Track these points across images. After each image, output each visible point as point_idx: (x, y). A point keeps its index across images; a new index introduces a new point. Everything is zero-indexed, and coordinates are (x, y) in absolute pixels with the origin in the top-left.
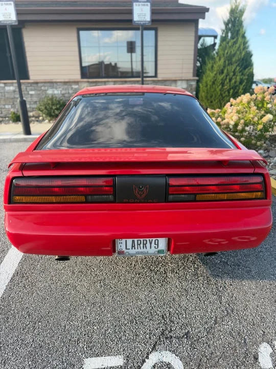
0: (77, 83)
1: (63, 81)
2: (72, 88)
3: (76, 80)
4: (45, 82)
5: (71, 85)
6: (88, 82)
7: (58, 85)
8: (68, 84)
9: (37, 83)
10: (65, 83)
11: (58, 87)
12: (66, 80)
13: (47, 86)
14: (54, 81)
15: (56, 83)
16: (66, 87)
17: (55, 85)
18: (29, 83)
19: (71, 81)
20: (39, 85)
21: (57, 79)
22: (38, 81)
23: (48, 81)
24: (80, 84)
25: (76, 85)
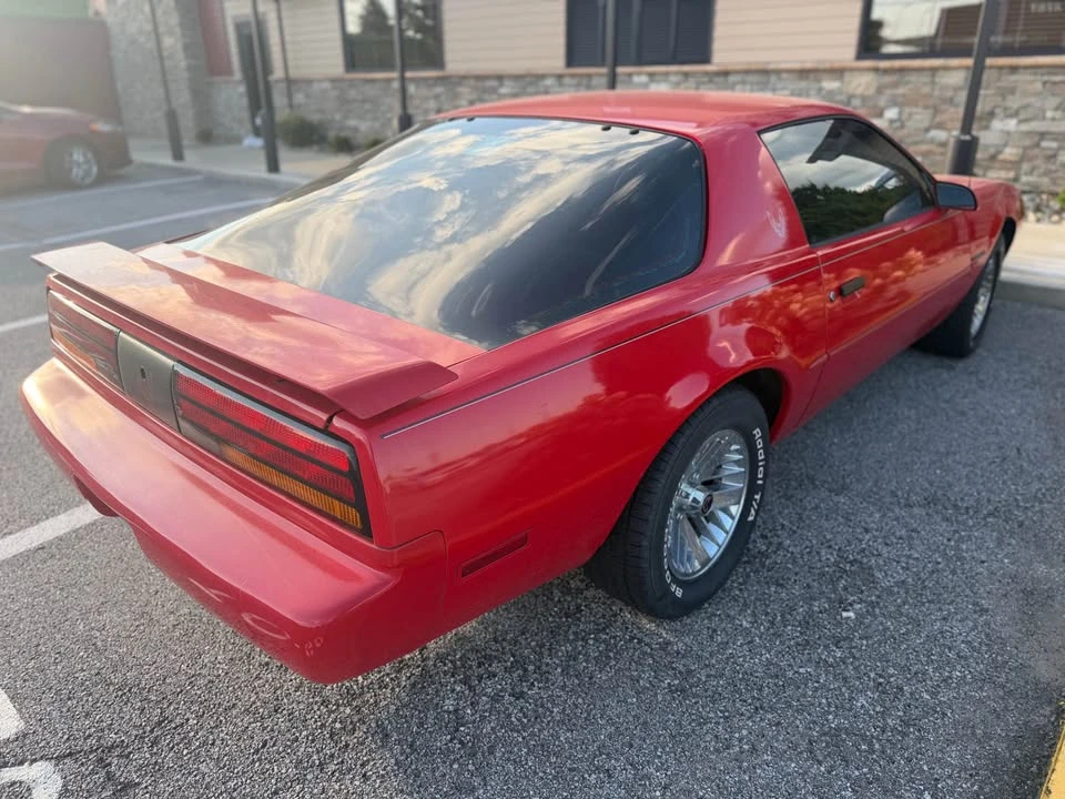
0: (838, 72)
1: (797, 66)
2: (820, 89)
3: (836, 65)
4: (747, 72)
5: (819, 81)
6: (876, 70)
7: (780, 79)
8: (812, 76)
9: (726, 74)
10: (803, 73)
11: (779, 86)
12: (808, 65)
13: (752, 84)
14: (772, 66)
15: (778, 72)
16: (803, 84)
17: (773, 78)
18: (707, 74)
19: (822, 66)
20: (732, 79)
21: (780, 62)
22: (730, 68)
23: (754, 67)
24: (847, 77)
25: (836, 79)
